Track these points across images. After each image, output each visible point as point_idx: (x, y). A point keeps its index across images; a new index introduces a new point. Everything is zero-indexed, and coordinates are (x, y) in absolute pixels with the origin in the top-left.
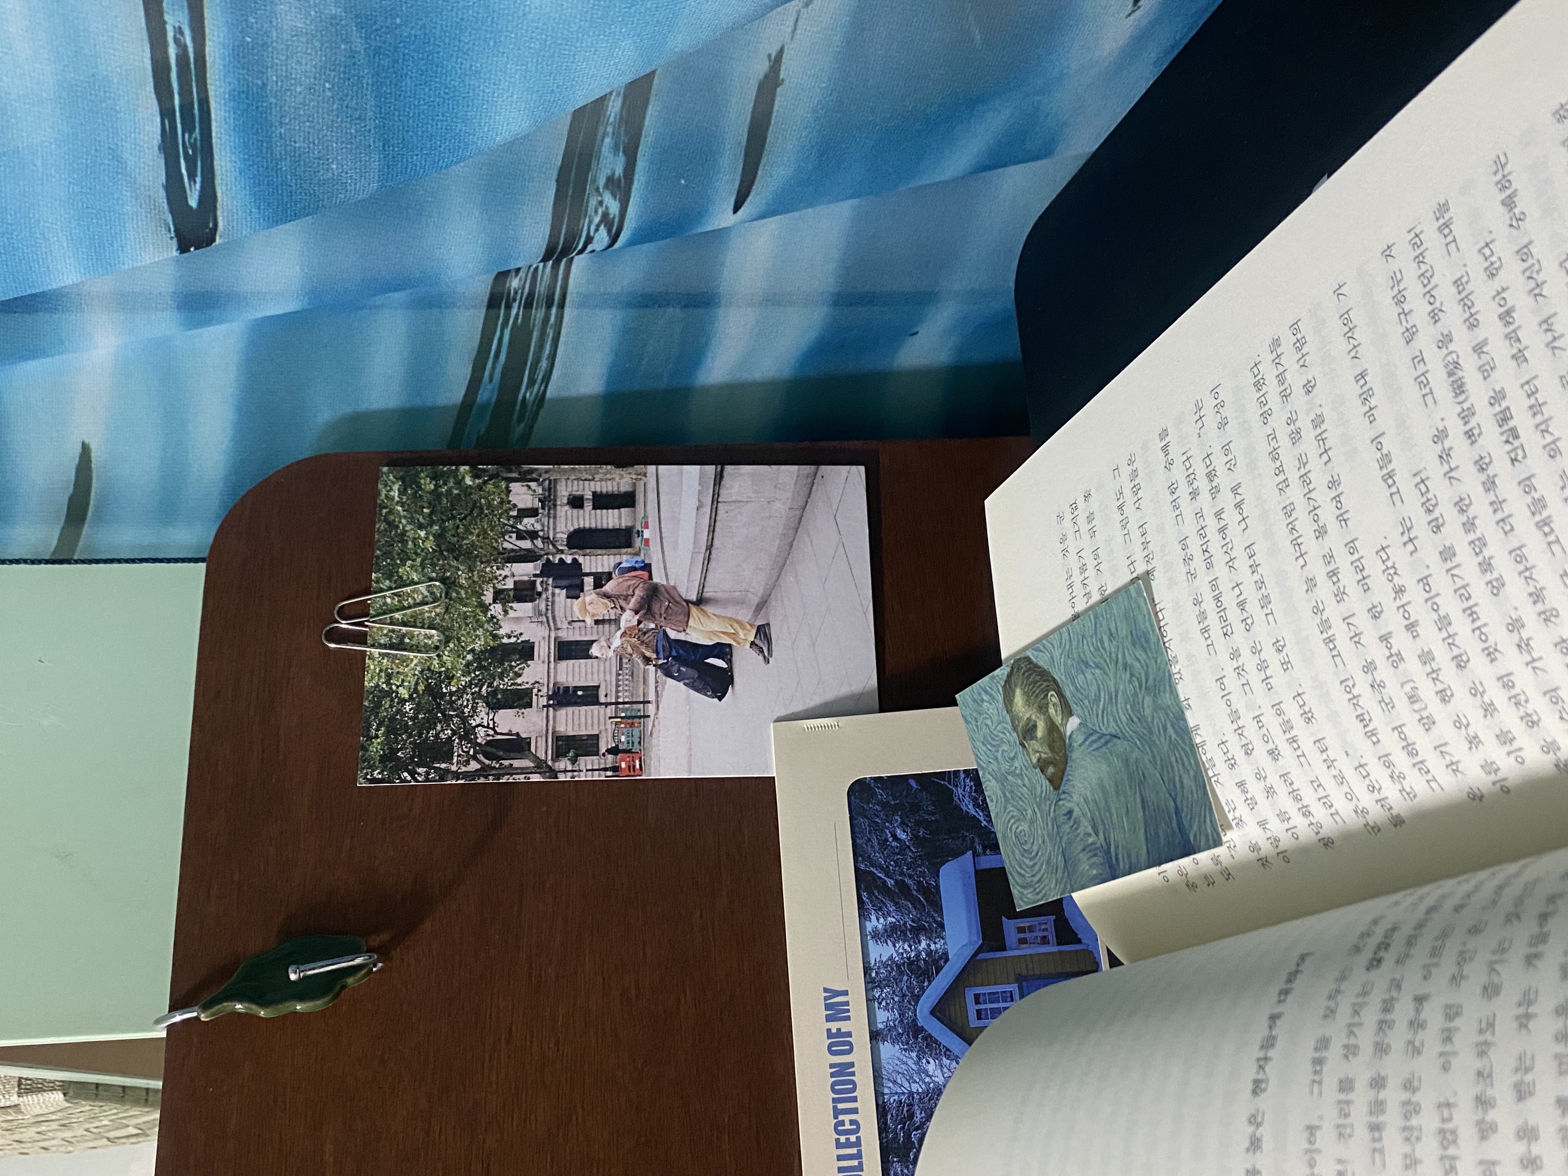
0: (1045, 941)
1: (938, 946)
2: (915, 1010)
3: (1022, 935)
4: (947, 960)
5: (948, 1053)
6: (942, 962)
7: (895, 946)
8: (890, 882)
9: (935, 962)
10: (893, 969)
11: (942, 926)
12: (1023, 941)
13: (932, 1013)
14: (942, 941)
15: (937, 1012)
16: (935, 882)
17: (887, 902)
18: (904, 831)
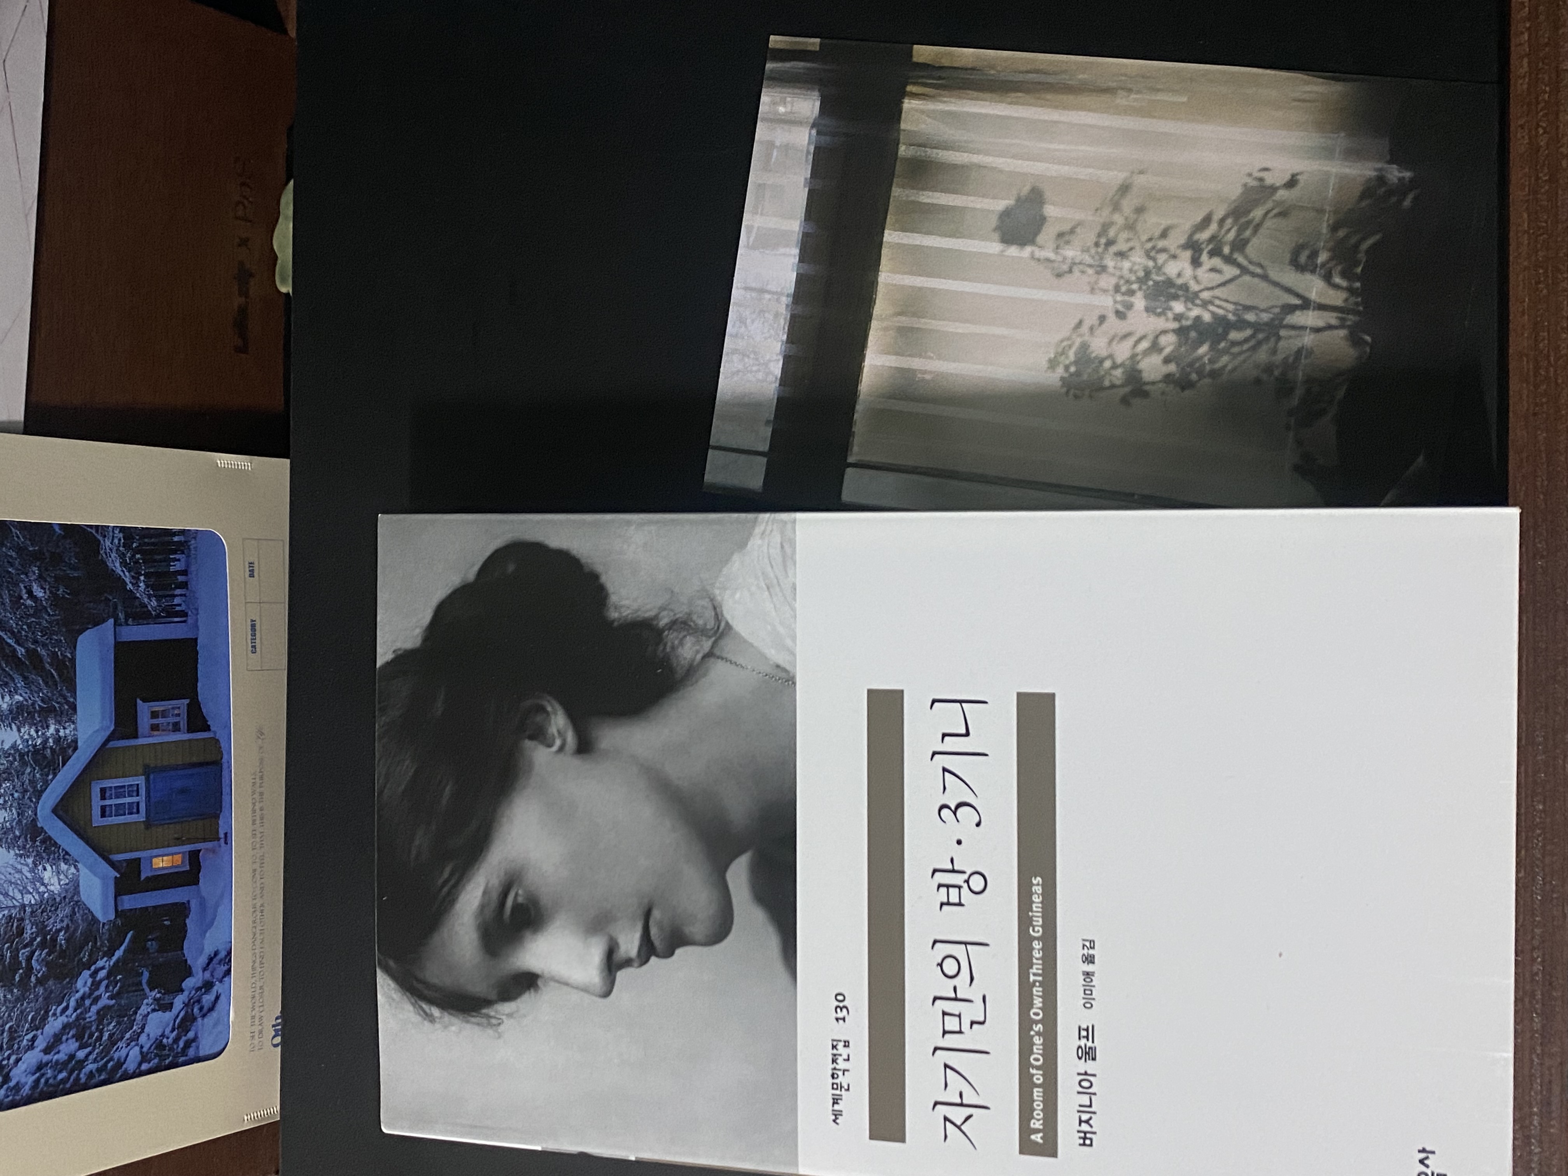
0: (176, 728)
1: (67, 731)
2: (36, 808)
3: (155, 721)
4: (76, 749)
5: (66, 857)
6: (70, 751)
7: (19, 731)
8: (20, 651)
9: (63, 750)
10: (15, 760)
11: (74, 708)
12: (155, 728)
13: (55, 811)
14: (72, 726)
15: (61, 810)
16: (71, 654)
17: (15, 676)
18: (42, 588)
